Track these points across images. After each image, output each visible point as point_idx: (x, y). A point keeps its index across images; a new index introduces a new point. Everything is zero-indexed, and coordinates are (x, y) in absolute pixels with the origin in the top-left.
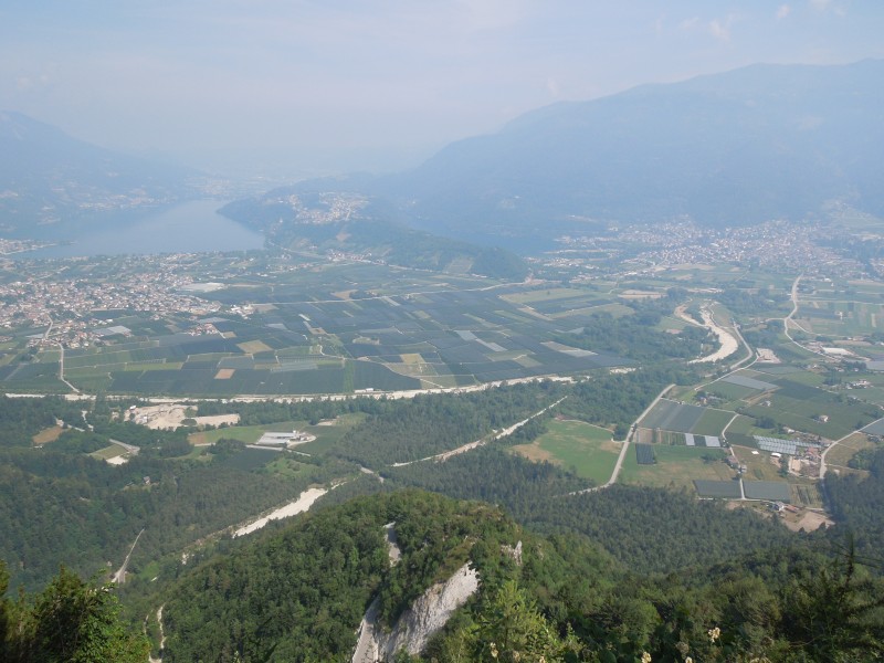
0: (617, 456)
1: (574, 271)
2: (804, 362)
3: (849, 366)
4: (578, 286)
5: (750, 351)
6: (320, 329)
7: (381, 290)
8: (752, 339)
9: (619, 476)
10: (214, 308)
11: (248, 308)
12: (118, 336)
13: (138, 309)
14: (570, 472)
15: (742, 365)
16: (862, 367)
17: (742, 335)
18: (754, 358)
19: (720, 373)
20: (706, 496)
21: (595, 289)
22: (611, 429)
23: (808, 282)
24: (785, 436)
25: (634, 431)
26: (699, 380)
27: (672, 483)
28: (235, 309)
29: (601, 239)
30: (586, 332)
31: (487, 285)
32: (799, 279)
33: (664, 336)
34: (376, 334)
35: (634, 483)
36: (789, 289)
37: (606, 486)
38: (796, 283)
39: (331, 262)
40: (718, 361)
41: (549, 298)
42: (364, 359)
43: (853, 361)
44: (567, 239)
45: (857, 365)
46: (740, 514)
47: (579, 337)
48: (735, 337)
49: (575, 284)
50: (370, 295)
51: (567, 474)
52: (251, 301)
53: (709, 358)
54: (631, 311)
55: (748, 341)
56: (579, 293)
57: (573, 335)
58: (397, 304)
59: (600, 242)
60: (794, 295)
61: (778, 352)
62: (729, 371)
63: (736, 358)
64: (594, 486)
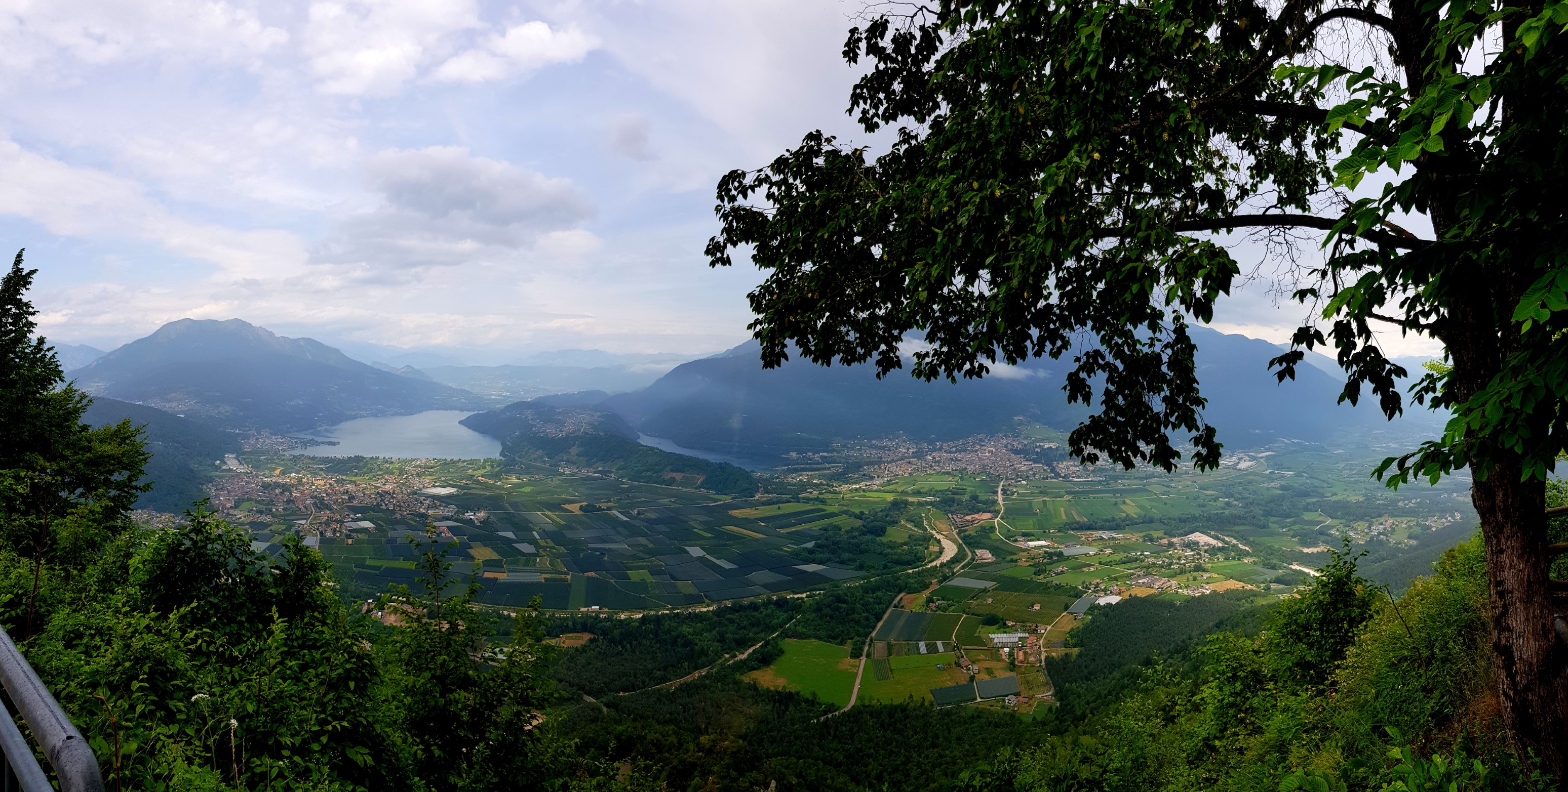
0: (857, 673)
1: (803, 487)
2: (1014, 557)
3: (1050, 555)
4: (807, 500)
5: (970, 554)
6: (549, 540)
7: (610, 504)
8: (970, 541)
9: (860, 697)
10: (451, 511)
11: (482, 514)
12: (365, 530)
13: (384, 507)
14: (810, 698)
15: (963, 567)
16: (1060, 554)
17: (960, 537)
18: (973, 559)
19: (945, 578)
20: (943, 704)
21: (823, 502)
22: (848, 647)
23: (1009, 485)
24: (1007, 630)
25: (870, 645)
26: (926, 586)
27: (911, 696)
28: (469, 515)
29: (826, 454)
30: (818, 546)
31: (716, 500)
32: (1002, 483)
33: (892, 546)
34: (605, 549)
35: (874, 702)
36: (996, 493)
37: (846, 709)
38: (1000, 488)
39: (563, 474)
40: (942, 565)
41: (780, 512)
42: (592, 574)
43: (1053, 551)
44: (794, 455)
45: (1055, 554)
46: (979, 717)
47: (811, 551)
48: (954, 541)
49: (804, 498)
50: (600, 509)
51: (807, 701)
52: (485, 508)
53: (934, 564)
54: (858, 523)
55: (966, 544)
56: (808, 507)
57: (805, 549)
58: (625, 519)
59: (825, 457)
60: (1000, 498)
61: (994, 550)
62: (953, 574)
63: (958, 561)
64: (835, 711)
